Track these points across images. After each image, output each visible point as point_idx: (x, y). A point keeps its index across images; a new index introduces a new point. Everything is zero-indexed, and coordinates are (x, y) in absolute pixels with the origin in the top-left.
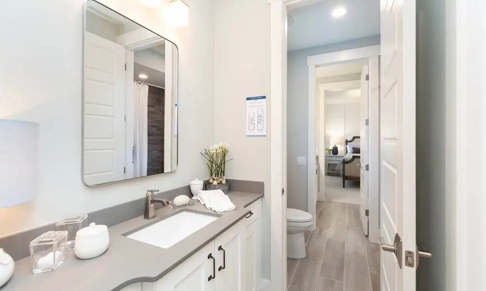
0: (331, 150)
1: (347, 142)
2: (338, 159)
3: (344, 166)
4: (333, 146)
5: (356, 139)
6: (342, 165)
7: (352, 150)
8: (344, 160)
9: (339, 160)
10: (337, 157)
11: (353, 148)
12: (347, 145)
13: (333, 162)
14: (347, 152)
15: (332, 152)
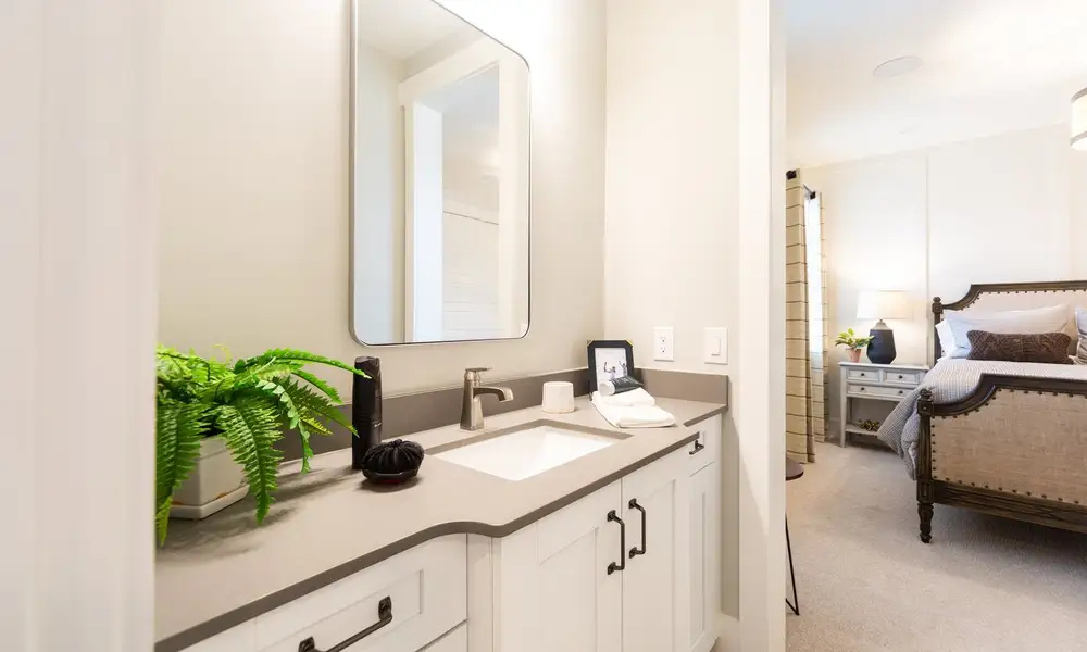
0: (861, 342)
1: (938, 309)
2: (893, 379)
3: (925, 426)
4: (873, 325)
5: (984, 296)
6: (915, 417)
7: (966, 341)
8: (925, 394)
9: (901, 383)
10: (887, 371)
11: (972, 335)
12: (938, 320)
13: (870, 393)
14: (938, 352)
15: (864, 349)
